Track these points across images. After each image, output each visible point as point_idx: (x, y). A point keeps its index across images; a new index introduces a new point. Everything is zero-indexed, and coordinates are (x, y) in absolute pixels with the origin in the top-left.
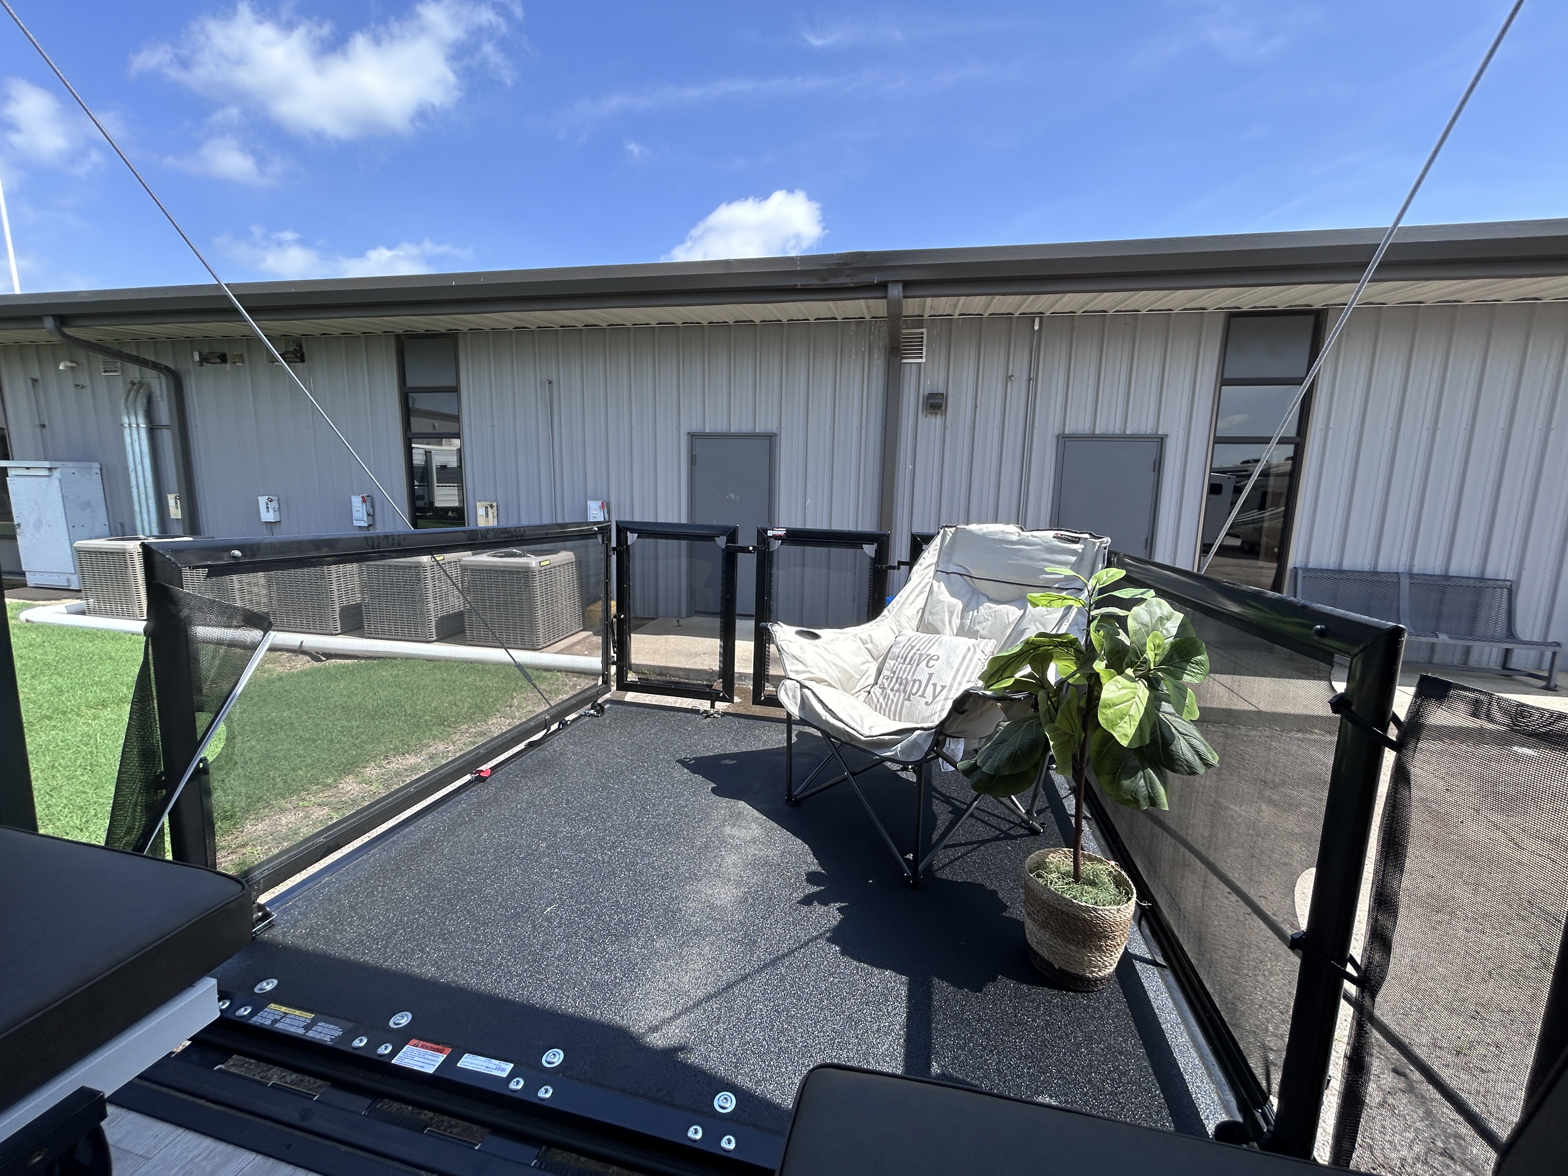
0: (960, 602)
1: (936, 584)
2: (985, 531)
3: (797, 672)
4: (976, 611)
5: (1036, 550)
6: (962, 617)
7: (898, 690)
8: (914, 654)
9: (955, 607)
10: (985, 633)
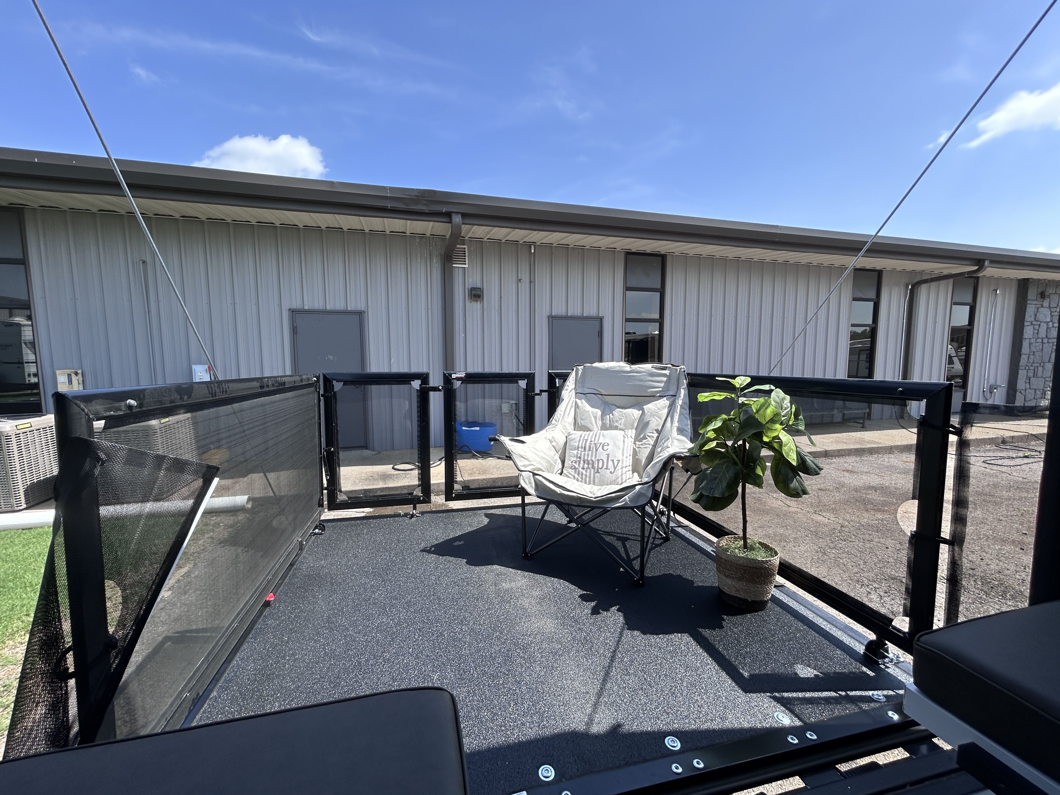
0: (599, 411)
1: (579, 401)
2: (607, 366)
3: (524, 466)
4: (611, 415)
5: (643, 375)
7: (588, 468)
8: (590, 444)
9: (596, 414)
10: (622, 427)
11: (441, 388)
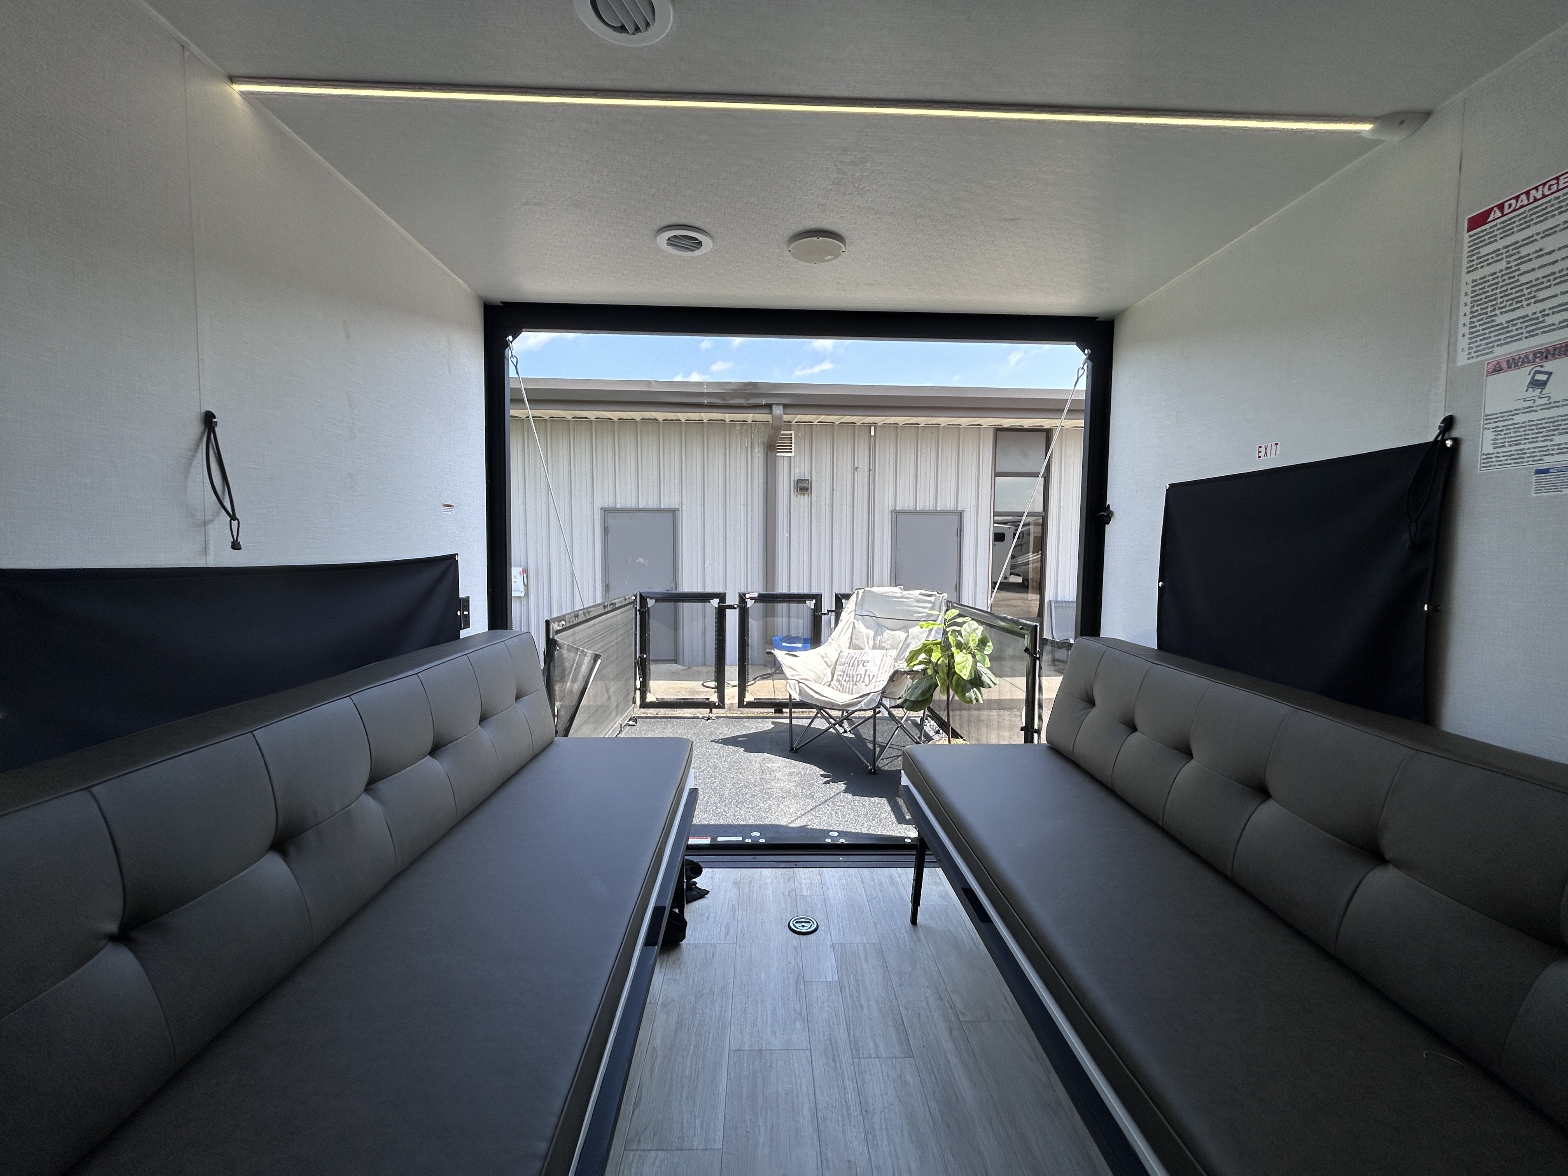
0: (872, 632)
1: (856, 622)
2: (881, 591)
3: (793, 675)
4: (882, 635)
5: (911, 601)
6: (874, 640)
7: (849, 681)
8: (854, 661)
9: (869, 634)
10: (888, 647)
11: (735, 606)
